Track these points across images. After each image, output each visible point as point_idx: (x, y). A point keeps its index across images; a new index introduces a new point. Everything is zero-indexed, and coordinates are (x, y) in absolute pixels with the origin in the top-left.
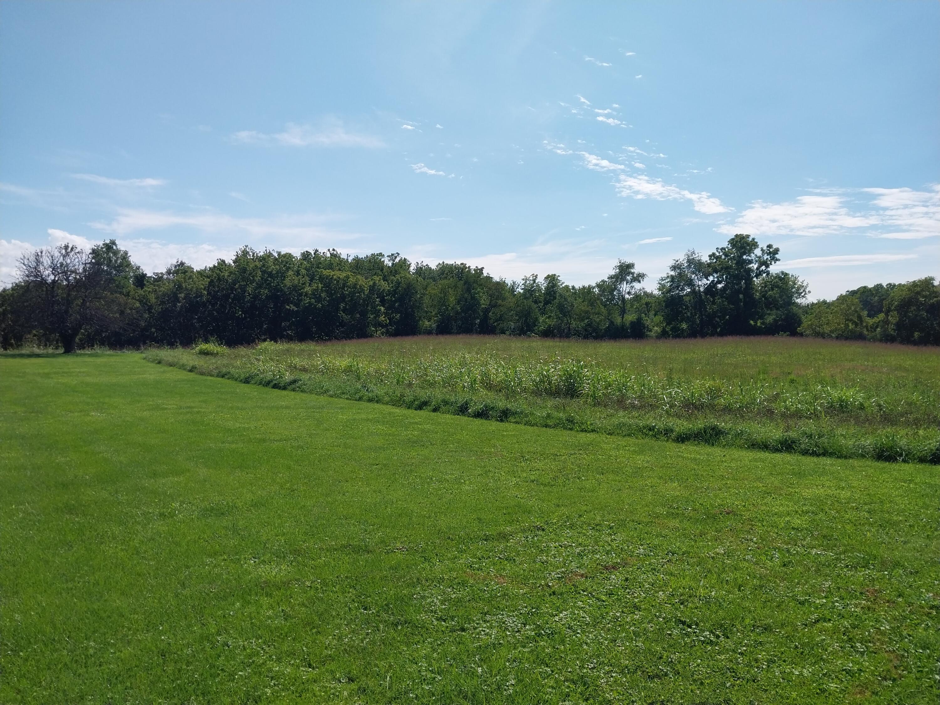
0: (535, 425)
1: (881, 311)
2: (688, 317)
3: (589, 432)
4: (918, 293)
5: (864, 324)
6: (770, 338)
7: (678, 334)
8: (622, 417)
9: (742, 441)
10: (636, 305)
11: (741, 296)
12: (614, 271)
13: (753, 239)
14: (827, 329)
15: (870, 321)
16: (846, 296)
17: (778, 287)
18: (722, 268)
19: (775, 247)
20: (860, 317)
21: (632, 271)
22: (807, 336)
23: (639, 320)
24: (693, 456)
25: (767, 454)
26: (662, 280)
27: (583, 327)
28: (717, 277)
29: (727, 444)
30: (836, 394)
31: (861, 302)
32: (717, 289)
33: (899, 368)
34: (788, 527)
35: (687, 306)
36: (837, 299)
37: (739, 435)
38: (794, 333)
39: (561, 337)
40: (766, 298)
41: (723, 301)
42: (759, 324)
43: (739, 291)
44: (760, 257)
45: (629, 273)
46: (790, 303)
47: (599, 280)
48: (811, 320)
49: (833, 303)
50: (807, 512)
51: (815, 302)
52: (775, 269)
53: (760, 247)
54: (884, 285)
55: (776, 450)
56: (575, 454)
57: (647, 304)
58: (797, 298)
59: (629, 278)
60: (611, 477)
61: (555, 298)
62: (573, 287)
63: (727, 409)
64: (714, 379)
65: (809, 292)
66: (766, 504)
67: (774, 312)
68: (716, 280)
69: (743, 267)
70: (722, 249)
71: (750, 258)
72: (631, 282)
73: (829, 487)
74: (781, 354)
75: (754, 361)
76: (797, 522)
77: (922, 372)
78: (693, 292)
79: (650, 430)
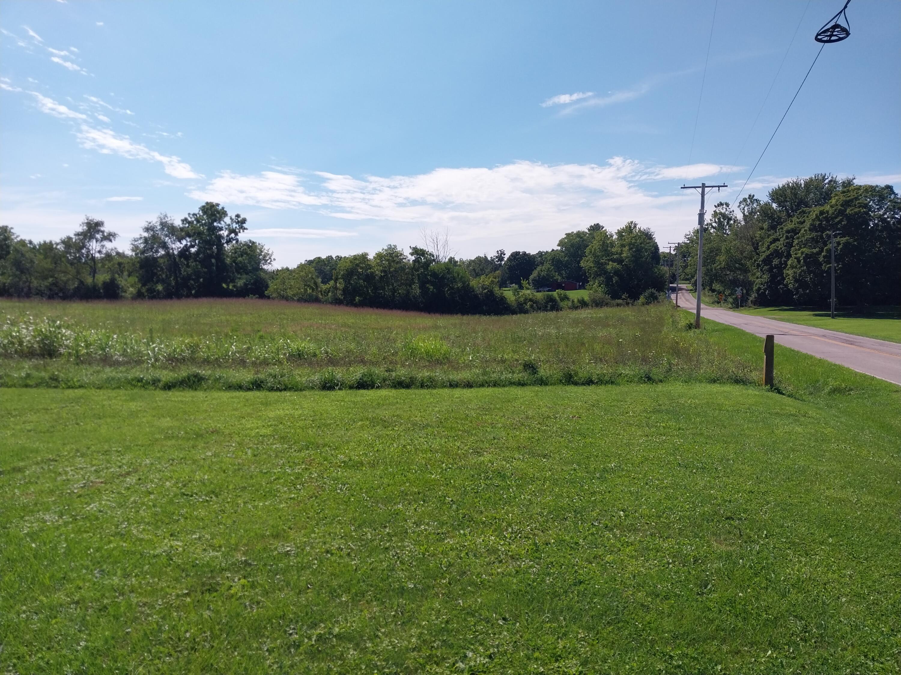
0: (14, 386)
1: (332, 279)
2: (163, 279)
3: (77, 388)
4: (357, 265)
5: (319, 289)
6: (241, 300)
7: (154, 296)
8: (109, 372)
9: (221, 385)
10: (108, 265)
11: (213, 261)
12: (81, 227)
13: (223, 208)
14: (290, 293)
15: (324, 287)
16: (305, 265)
17: (246, 253)
18: (194, 233)
19: (242, 216)
20: (315, 283)
21: (102, 229)
22: (273, 299)
23: (113, 281)
24: (179, 399)
25: (241, 393)
26: (135, 241)
27: (46, 286)
28: (190, 241)
29: (208, 388)
30: (294, 346)
31: (316, 270)
32: (190, 253)
33: (345, 325)
34: (258, 435)
35: (162, 268)
36: (298, 267)
37: (217, 380)
38: (262, 296)
39: (19, 296)
40: (236, 264)
41: (197, 265)
42: (231, 287)
43: (211, 256)
44: (229, 225)
45: (98, 231)
46: (257, 269)
47: (64, 236)
48: (276, 285)
49: (294, 271)
50: (271, 425)
51: (280, 269)
52: (243, 237)
53: (229, 215)
54: (334, 257)
55: (249, 389)
56: (67, 406)
57: (120, 264)
58: (264, 265)
59: (98, 236)
60: (109, 420)
61: (8, 253)
62: (31, 242)
63: (206, 361)
64: (192, 336)
65: (274, 259)
66: (241, 424)
67: (244, 276)
68: (189, 244)
69: (214, 234)
70: (194, 215)
71: (220, 225)
72: (102, 241)
73: (288, 409)
74: (251, 314)
75: (227, 321)
76: (263, 431)
77: (360, 328)
78: (168, 255)
79: (138, 381)
